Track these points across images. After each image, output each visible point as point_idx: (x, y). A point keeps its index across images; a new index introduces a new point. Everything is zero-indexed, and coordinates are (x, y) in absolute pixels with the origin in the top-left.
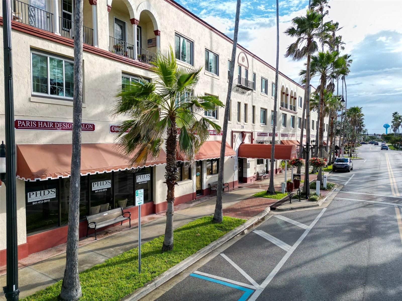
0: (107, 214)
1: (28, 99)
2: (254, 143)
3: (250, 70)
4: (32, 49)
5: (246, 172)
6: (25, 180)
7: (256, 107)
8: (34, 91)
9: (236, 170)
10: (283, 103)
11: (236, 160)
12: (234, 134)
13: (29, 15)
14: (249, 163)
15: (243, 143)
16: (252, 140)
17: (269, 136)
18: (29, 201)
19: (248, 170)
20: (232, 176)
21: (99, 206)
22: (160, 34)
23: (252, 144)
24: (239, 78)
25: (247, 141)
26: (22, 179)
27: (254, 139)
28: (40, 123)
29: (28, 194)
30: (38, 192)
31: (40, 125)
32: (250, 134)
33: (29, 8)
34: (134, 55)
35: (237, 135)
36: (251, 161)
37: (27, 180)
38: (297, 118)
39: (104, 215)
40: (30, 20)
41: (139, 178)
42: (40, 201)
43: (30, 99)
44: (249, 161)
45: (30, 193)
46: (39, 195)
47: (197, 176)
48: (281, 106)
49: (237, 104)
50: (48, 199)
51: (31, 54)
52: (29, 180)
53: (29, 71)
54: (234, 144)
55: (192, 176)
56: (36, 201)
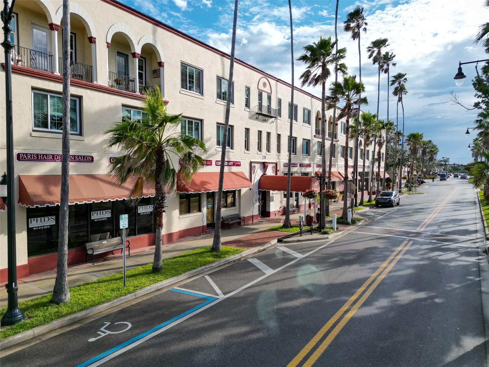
0: (106, 242)
1: (29, 134)
2: (279, 174)
3: (274, 96)
4: (33, 88)
5: (269, 206)
6: (26, 207)
7: (282, 135)
8: (35, 126)
9: (256, 203)
10: (319, 130)
11: (256, 192)
12: (253, 164)
13: (31, 59)
14: (273, 196)
15: (264, 174)
16: (277, 171)
17: (300, 166)
18: (30, 227)
19: (271, 203)
20: (252, 210)
21: (99, 235)
22: (163, 65)
23: (276, 176)
24: (260, 105)
25: (270, 172)
26: (23, 206)
27: (279, 171)
28: (41, 156)
29: (30, 220)
30: (39, 219)
31: (41, 158)
32: (274, 165)
33: (30, 53)
34: (136, 87)
35: (257, 166)
36: (275, 194)
37: (28, 207)
38: (339, 146)
39: (103, 243)
40: (32, 63)
41: (141, 209)
42: (40, 227)
43: (31, 134)
44: (272, 194)
45: (31, 220)
46: (39, 222)
47: (207, 208)
48: (316, 133)
49: (257, 132)
50: (48, 226)
51: (33, 93)
52: (29, 207)
53: (30, 109)
54: (253, 176)
55: (202, 209)
56: (36, 227)
